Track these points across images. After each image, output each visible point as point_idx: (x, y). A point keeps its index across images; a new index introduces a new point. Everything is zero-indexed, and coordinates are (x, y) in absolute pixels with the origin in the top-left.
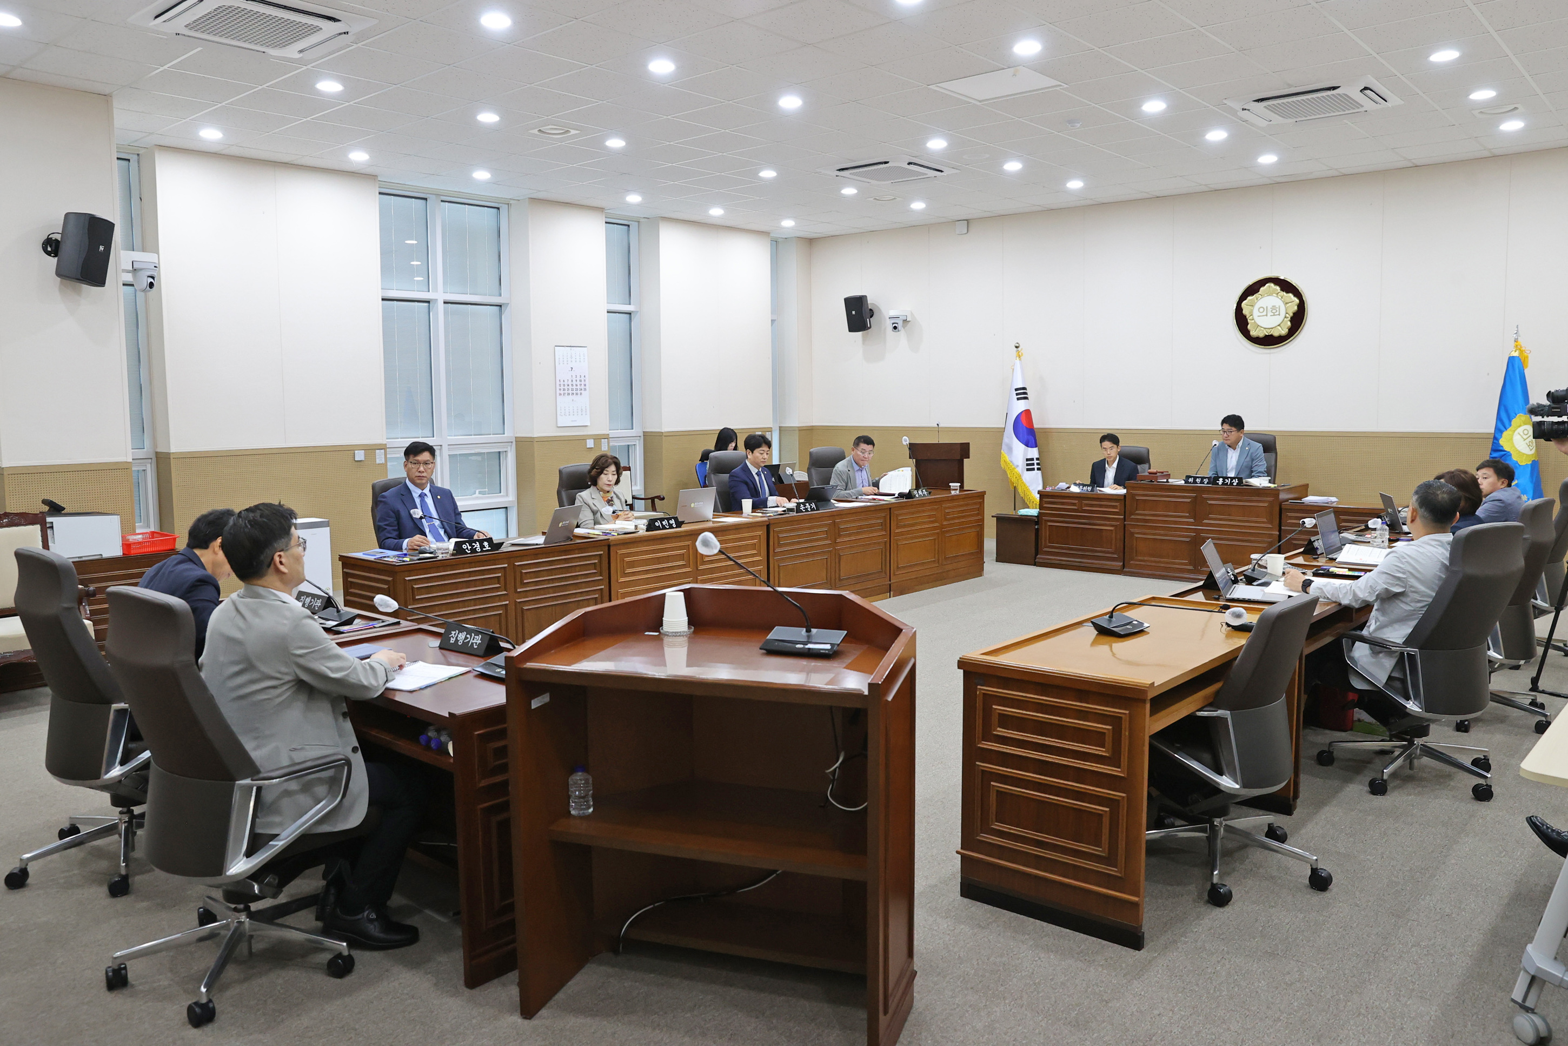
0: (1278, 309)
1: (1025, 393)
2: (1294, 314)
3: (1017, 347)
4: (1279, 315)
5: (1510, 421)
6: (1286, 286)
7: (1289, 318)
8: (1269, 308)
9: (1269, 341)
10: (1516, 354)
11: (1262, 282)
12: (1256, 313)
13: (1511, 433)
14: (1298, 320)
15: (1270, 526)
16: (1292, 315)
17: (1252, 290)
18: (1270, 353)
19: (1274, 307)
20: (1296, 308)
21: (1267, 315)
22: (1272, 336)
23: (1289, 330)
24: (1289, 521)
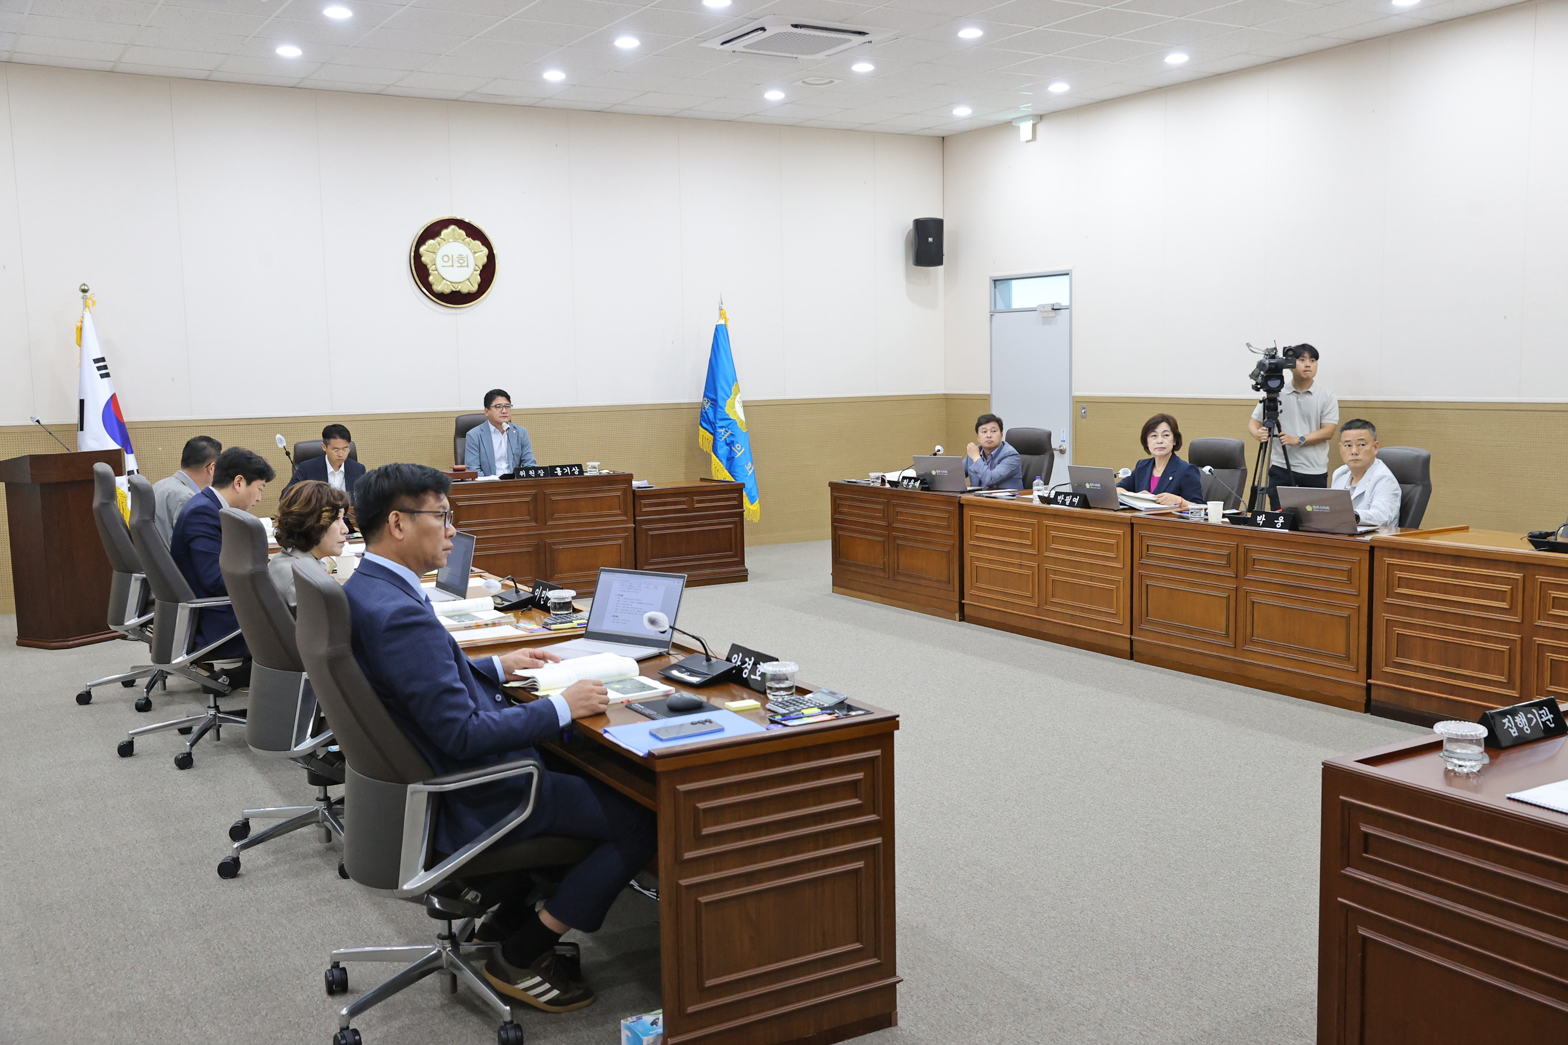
0: (465, 259)
1: (105, 367)
2: (483, 266)
3: (84, 291)
4: (468, 266)
5: (731, 389)
6: (474, 232)
7: (479, 272)
8: (454, 257)
9: (456, 298)
10: (722, 322)
11: (445, 223)
12: (439, 263)
13: (732, 401)
14: (488, 273)
15: (624, 518)
16: (481, 268)
17: (432, 231)
18: (456, 314)
19: (460, 257)
20: (485, 260)
21: (453, 266)
22: (459, 292)
23: (479, 285)
24: (644, 510)
